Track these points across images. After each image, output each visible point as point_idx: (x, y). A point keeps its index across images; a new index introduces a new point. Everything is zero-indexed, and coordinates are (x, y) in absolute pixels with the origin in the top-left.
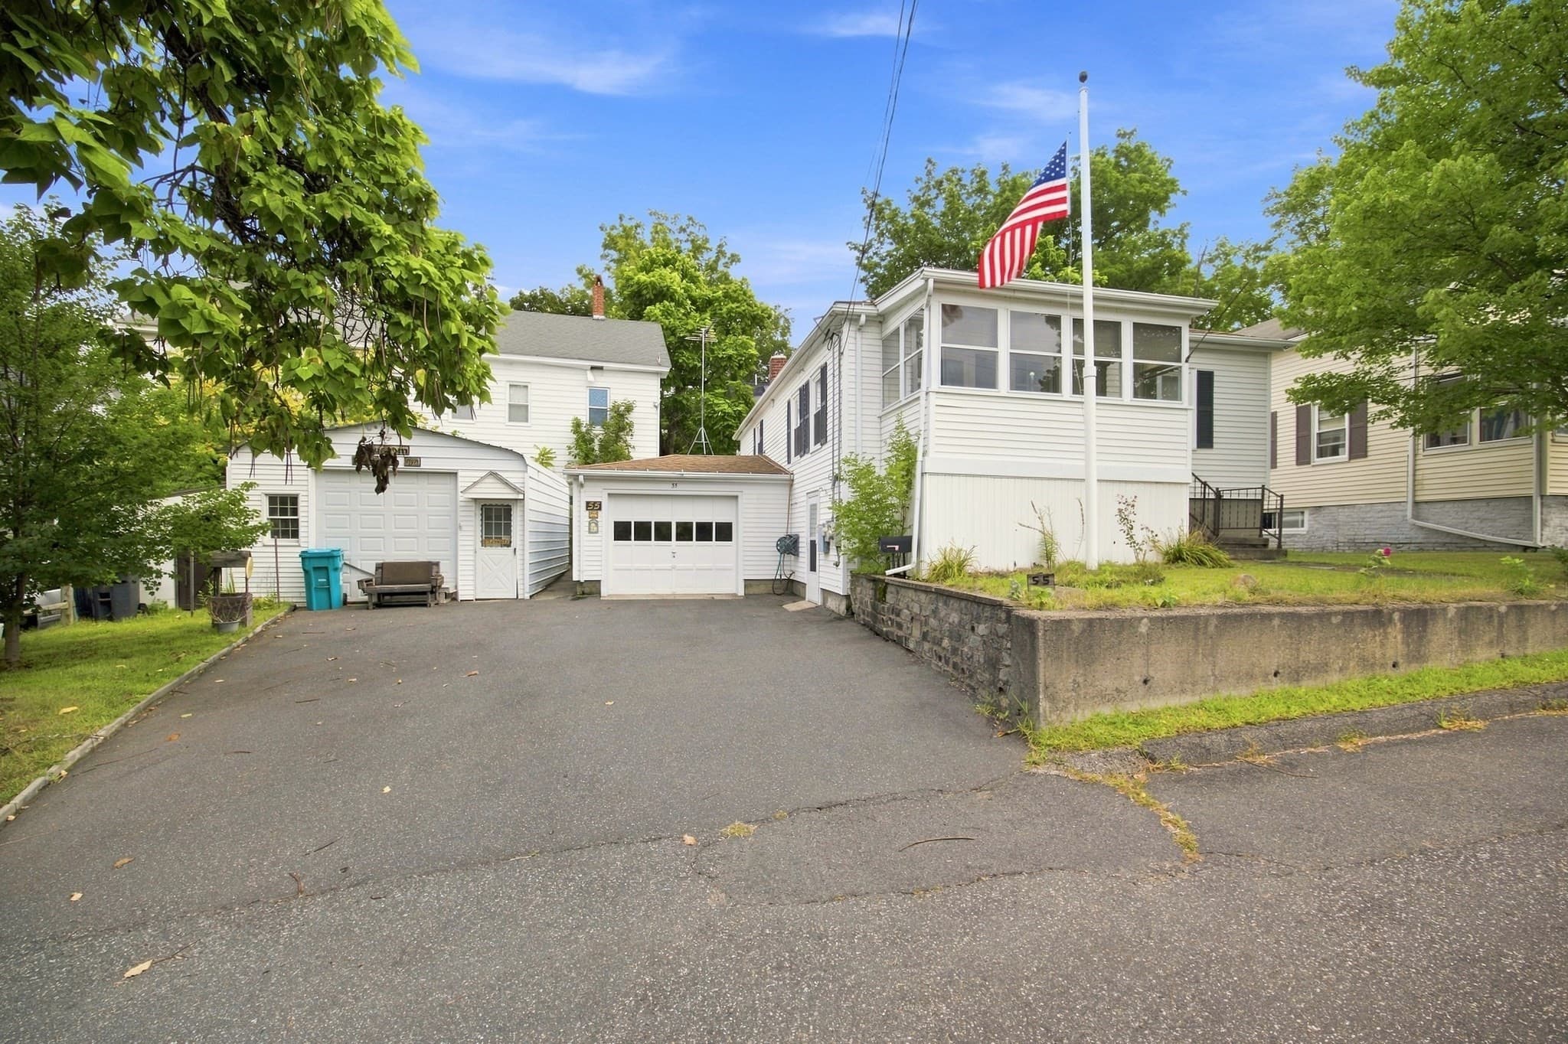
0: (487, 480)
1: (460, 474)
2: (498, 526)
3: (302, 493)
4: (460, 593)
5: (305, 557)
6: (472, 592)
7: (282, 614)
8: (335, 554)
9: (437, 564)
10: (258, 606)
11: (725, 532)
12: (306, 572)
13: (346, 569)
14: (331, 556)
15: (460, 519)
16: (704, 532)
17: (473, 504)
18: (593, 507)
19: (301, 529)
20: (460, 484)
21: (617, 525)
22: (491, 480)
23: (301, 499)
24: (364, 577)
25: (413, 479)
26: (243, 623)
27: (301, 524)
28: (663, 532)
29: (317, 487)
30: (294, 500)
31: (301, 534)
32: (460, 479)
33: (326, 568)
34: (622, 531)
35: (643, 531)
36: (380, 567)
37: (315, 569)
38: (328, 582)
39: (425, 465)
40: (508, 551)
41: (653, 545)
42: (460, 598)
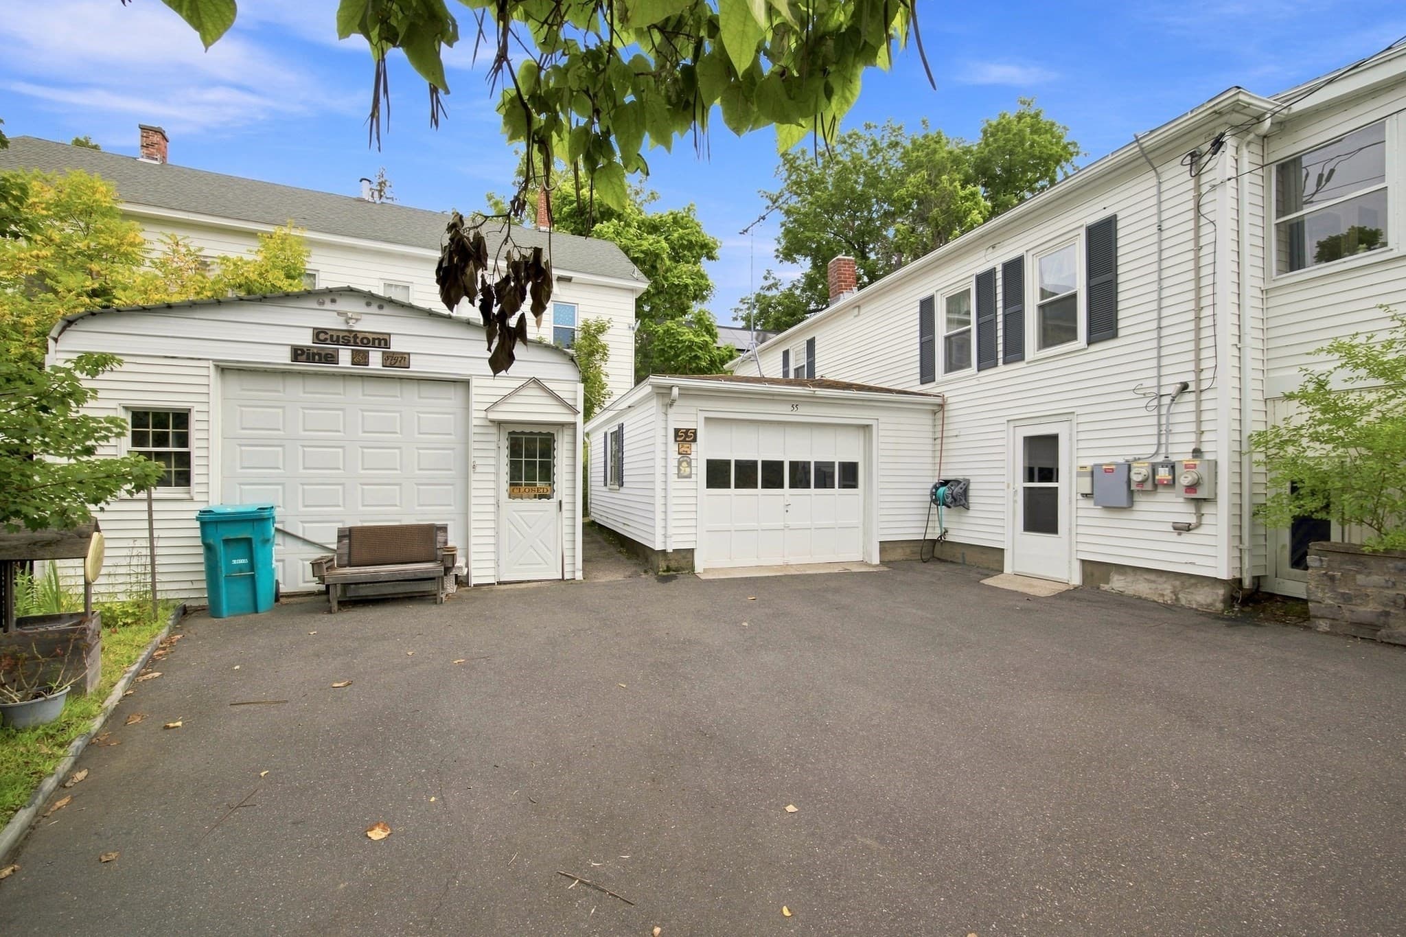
0: (523, 392)
1: (474, 383)
2: (531, 465)
3: (196, 408)
4: (473, 573)
5: (209, 522)
6: (492, 572)
7: (164, 632)
8: (266, 514)
9: (444, 529)
10: (110, 621)
11: (849, 474)
12: (209, 548)
13: (279, 539)
14: (259, 519)
15: (473, 454)
16: (824, 475)
17: (494, 430)
18: (685, 437)
19: (196, 469)
20: (474, 398)
21: (711, 464)
22: (533, 391)
23: (194, 417)
24: (317, 554)
25: (395, 389)
26: (78, 690)
27: (194, 462)
28: (772, 475)
29: (224, 399)
30: (182, 418)
31: (195, 479)
32: (473, 390)
33: (248, 541)
34: (717, 474)
35: (746, 474)
36: (347, 535)
37: (227, 542)
38: (252, 566)
39: (418, 366)
40: (549, 505)
41: (759, 495)
42: (474, 581)
